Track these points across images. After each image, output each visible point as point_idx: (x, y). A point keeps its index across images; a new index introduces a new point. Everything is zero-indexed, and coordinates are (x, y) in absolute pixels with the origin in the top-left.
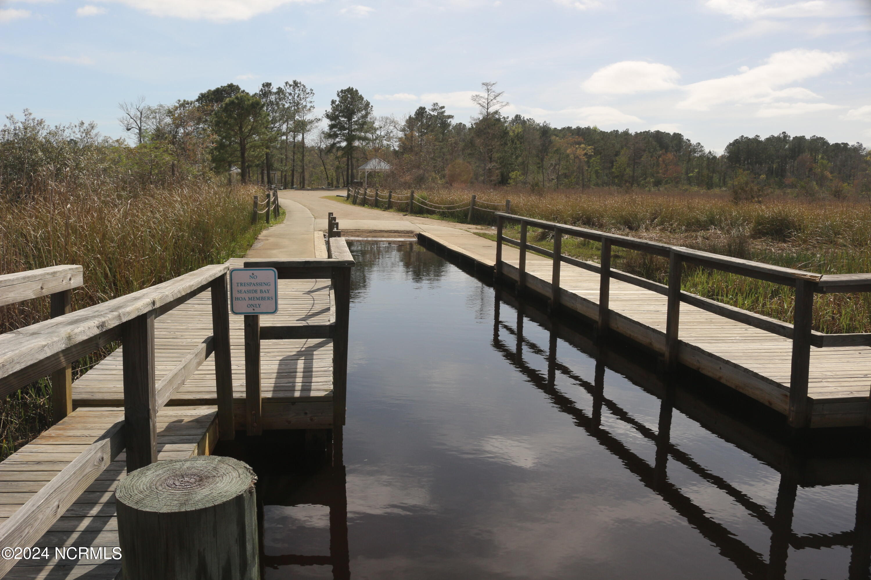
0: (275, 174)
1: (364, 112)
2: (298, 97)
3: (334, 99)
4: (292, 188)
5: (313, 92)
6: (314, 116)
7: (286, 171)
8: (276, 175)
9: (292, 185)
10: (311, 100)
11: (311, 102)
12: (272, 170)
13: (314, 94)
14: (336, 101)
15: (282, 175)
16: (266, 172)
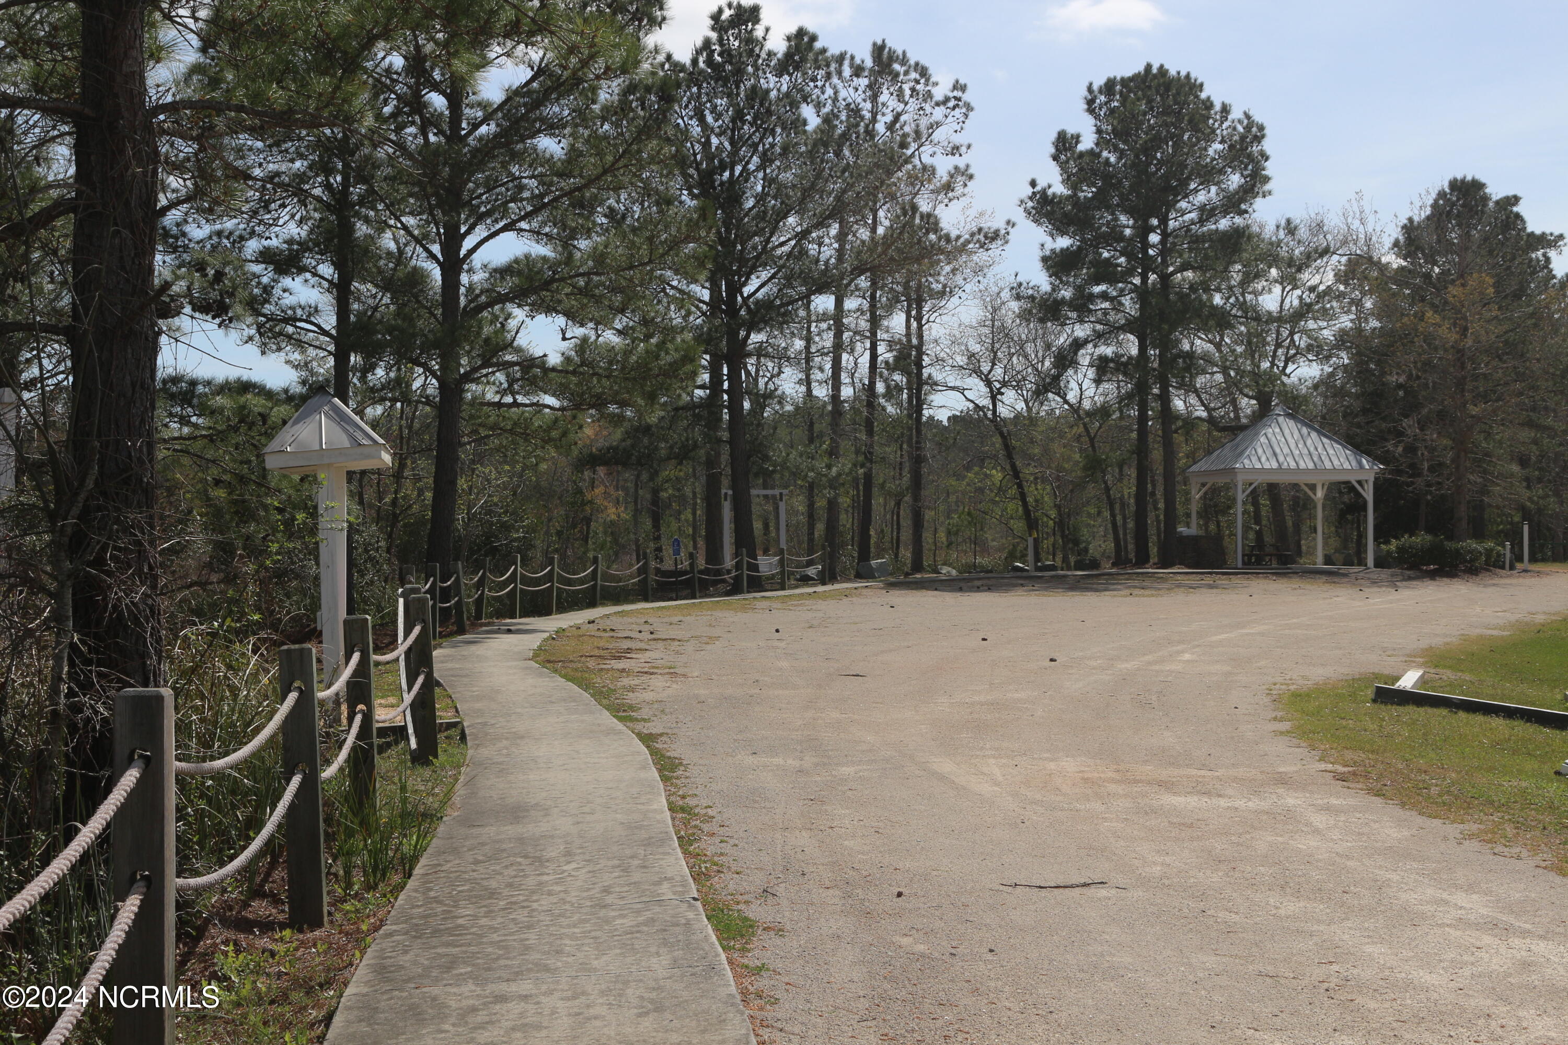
0: (775, 501)
1: (1235, 180)
2: (890, 127)
3: (1071, 130)
4: (863, 573)
5: (966, 97)
6: (972, 213)
7: (834, 484)
8: (782, 506)
9: (864, 555)
10: (957, 139)
11: (955, 150)
12: (767, 478)
13: (969, 107)
14: (1077, 138)
15: (811, 505)
16: (726, 490)
